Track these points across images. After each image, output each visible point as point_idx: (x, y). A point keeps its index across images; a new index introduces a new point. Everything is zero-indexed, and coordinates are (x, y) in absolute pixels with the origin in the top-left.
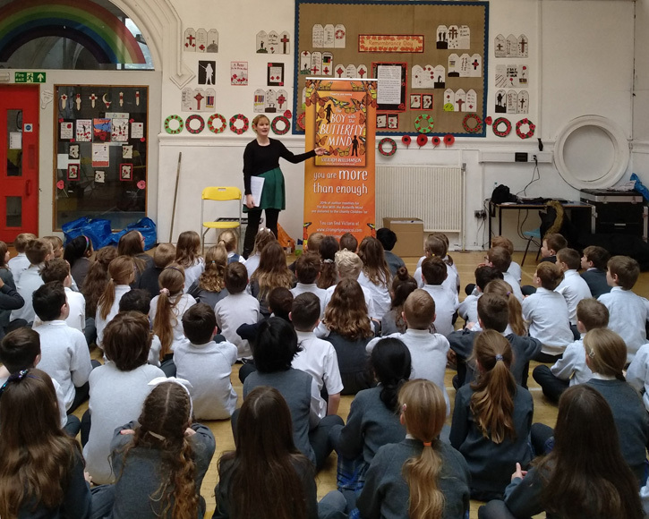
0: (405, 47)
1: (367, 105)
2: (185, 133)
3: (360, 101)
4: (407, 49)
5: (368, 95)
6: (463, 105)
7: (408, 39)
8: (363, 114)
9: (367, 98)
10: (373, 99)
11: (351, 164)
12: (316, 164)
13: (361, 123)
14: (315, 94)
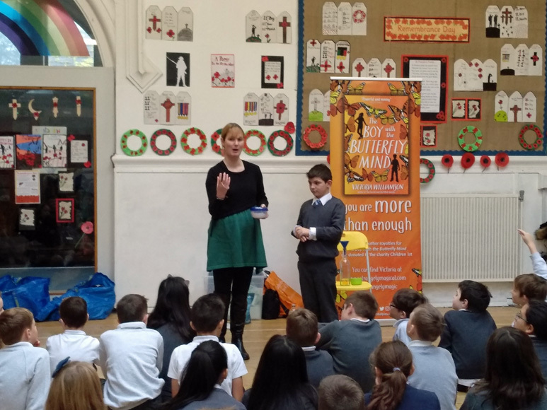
0: (445, 34)
1: (409, 114)
2: (149, 154)
3: (401, 108)
4: (448, 36)
5: (410, 100)
6: (519, 113)
7: (448, 23)
8: (405, 125)
9: (409, 104)
10: (416, 106)
11: (390, 192)
12: (346, 193)
13: (402, 137)
14: (343, 99)
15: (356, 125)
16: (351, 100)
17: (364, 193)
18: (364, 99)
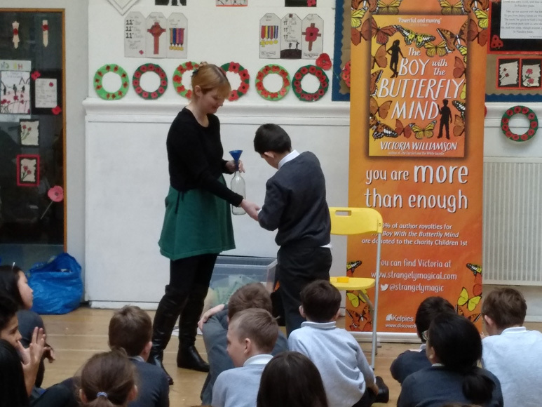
1: (469, 41)
2: (131, 98)
3: (456, 32)
5: (471, 21)
8: (461, 57)
9: (469, 27)
10: (480, 30)
11: (437, 154)
12: (371, 154)
13: (457, 74)
14: (370, 21)
15: (389, 57)
16: (382, 21)
17: (399, 154)
18: (401, 20)
